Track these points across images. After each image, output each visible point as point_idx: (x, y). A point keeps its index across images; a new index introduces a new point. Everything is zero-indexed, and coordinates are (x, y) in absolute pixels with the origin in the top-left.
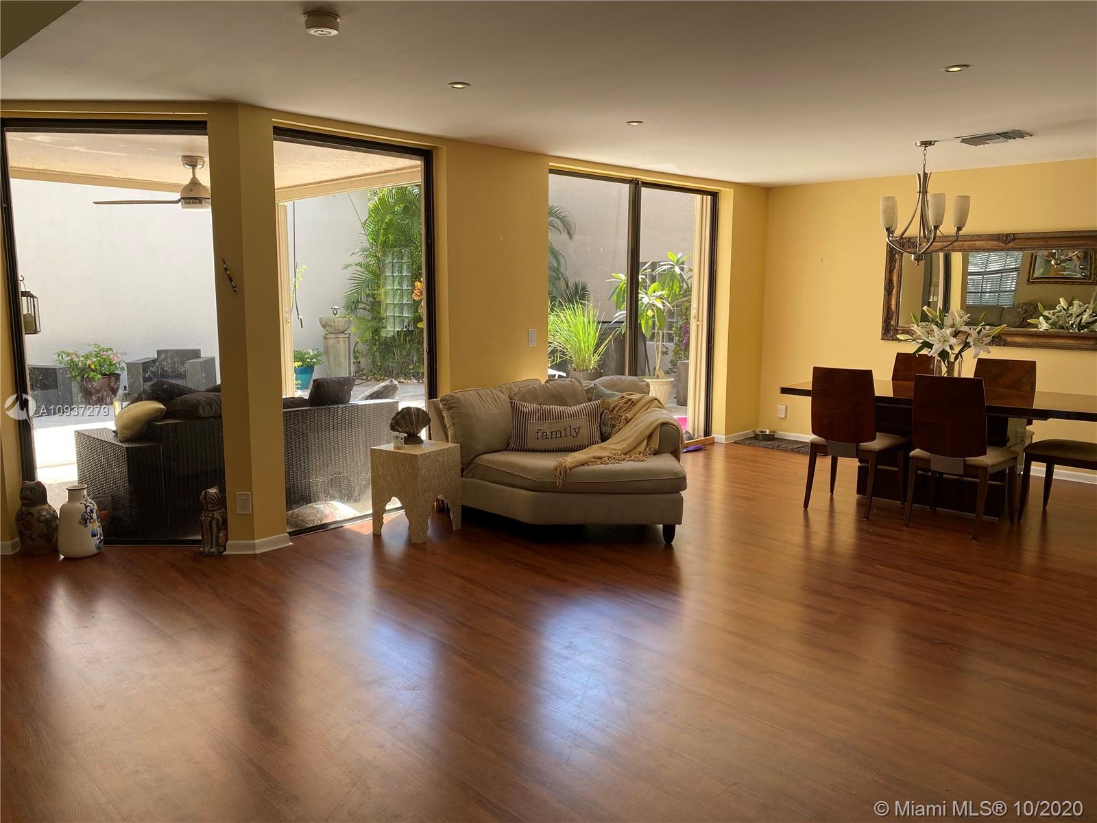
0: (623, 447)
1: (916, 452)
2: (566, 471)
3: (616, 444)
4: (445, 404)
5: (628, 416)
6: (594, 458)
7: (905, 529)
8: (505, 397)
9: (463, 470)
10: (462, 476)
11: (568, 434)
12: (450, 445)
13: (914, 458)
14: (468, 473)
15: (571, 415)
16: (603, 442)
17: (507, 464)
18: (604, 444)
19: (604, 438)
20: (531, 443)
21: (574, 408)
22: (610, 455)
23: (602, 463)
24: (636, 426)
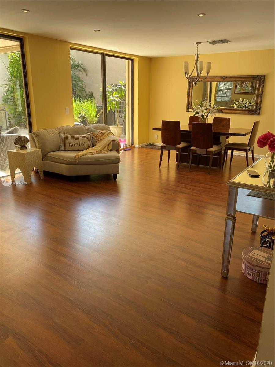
0: (99, 149)
1: (193, 148)
2: (79, 157)
3: (97, 148)
4: (34, 135)
5: (102, 138)
6: (89, 152)
7: (189, 172)
8: (57, 132)
9: (43, 158)
10: (43, 160)
11: (80, 145)
12: (38, 149)
13: (192, 149)
14: (45, 159)
15: (81, 138)
16: (93, 147)
17: (58, 156)
18: (93, 148)
19: (93, 146)
20: (67, 148)
21: (82, 136)
22: (95, 152)
23: (92, 154)
24: (104, 141)
